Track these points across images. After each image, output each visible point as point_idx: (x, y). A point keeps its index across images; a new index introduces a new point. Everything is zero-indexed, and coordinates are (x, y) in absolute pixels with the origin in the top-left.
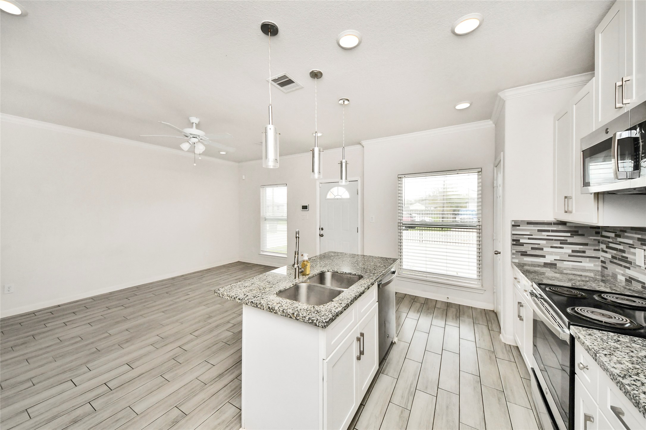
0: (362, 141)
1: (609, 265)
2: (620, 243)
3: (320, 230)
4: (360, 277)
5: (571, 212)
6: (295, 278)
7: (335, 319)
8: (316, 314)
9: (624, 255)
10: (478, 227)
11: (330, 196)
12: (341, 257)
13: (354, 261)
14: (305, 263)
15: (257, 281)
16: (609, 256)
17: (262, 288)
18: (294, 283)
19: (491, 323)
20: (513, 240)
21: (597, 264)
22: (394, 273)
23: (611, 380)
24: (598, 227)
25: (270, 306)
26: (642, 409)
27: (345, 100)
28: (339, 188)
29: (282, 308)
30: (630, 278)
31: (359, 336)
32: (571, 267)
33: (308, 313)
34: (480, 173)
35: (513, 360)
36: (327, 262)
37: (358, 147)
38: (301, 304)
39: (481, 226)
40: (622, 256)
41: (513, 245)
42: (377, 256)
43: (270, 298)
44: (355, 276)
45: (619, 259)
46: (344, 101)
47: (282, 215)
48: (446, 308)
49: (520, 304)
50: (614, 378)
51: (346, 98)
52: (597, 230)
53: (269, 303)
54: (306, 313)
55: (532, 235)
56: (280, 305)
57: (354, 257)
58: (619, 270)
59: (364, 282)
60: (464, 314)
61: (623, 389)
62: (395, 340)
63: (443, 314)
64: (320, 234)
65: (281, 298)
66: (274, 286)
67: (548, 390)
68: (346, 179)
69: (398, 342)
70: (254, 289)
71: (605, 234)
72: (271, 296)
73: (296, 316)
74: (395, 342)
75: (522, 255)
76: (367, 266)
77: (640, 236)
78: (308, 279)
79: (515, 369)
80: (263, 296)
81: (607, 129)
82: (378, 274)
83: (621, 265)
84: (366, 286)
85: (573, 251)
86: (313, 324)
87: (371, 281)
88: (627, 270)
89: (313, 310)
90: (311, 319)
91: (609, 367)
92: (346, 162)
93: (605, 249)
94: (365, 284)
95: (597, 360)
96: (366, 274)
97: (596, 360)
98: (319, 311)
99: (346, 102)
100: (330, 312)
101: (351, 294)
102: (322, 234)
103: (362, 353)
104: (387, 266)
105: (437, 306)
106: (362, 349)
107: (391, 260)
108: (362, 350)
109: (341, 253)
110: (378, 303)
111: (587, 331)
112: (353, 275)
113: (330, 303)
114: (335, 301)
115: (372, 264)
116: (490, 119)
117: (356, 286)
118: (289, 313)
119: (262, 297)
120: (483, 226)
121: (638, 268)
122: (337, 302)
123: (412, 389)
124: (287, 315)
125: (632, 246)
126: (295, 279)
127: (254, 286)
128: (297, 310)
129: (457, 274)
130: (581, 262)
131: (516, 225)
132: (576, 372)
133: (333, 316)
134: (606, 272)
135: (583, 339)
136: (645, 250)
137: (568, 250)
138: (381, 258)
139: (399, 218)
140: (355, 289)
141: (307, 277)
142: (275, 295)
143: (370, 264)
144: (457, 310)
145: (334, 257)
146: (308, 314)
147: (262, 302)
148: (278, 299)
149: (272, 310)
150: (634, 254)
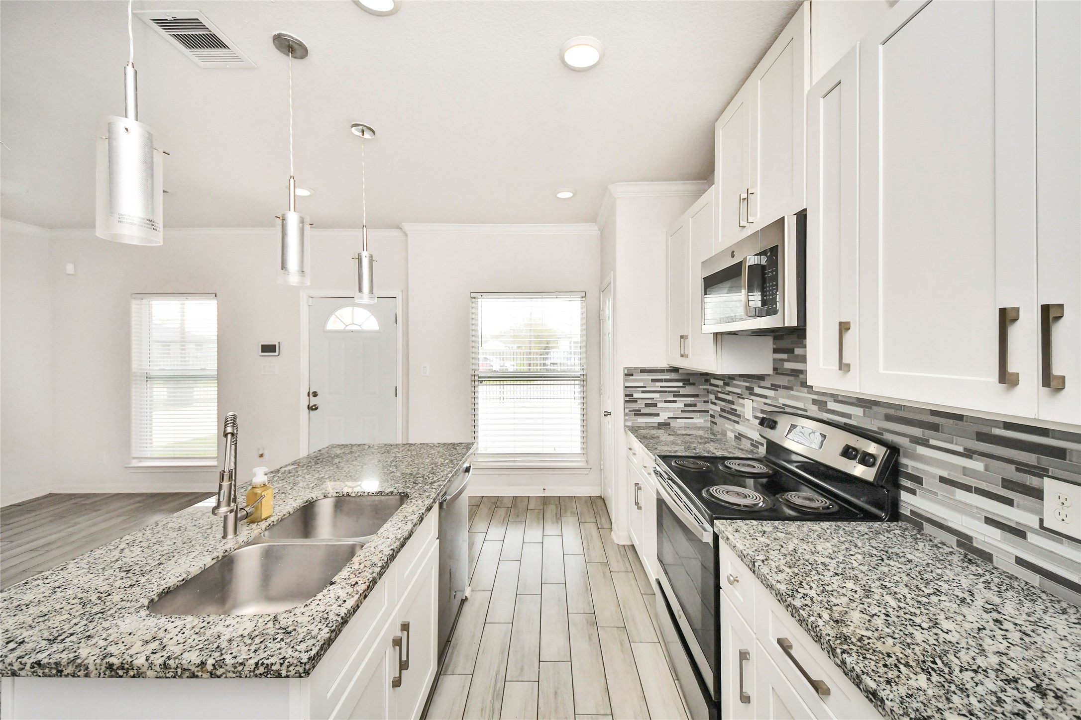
0: (403, 224)
1: (718, 420)
2: (729, 393)
3: (309, 395)
4: (404, 497)
5: (687, 356)
6: (224, 537)
7: (339, 634)
8: (282, 640)
9: (733, 407)
10: (582, 377)
11: (333, 324)
12: (359, 456)
13: (389, 461)
14: (258, 491)
15: (79, 573)
16: (718, 409)
17: (94, 598)
18: (218, 554)
19: (600, 516)
20: (627, 395)
21: (707, 419)
22: (467, 470)
23: (778, 602)
24: (707, 374)
25: (113, 660)
26: (826, 645)
27: (364, 128)
28: (356, 309)
29: (164, 653)
30: (739, 434)
31: (398, 633)
32: (684, 426)
33: (253, 648)
34: (584, 299)
35: (630, 569)
36: (325, 471)
37: (396, 233)
38: (234, 622)
39: (586, 375)
40: (732, 409)
41: (627, 401)
42: (436, 442)
43: (122, 629)
44: (392, 497)
45: (729, 413)
46: (363, 132)
47: (203, 367)
48: (542, 507)
49: (638, 487)
50: (782, 599)
51: (367, 125)
52: (706, 377)
53: (112, 649)
54: (247, 648)
55: (646, 387)
56: (155, 645)
57: (388, 452)
58: (728, 425)
59: (411, 510)
60: (566, 511)
61: (796, 615)
62: (468, 593)
63: (538, 519)
64: (309, 405)
65: (164, 619)
66: (143, 580)
67: (681, 612)
68: (371, 291)
69: (471, 595)
70: (58, 607)
71: (714, 381)
72: (127, 621)
73: (212, 668)
74: (466, 597)
75: (636, 415)
76: (416, 469)
77: (747, 384)
78: (266, 529)
79: (633, 582)
80: (91, 626)
81: (733, 252)
82: (439, 483)
83: (730, 419)
84: (415, 518)
85: (686, 405)
86: (269, 676)
87: (426, 503)
88: (736, 425)
89: (272, 631)
90: (263, 664)
91: (774, 583)
92: (371, 256)
93: (714, 401)
94: (413, 513)
95: (756, 572)
96: (416, 488)
97: (754, 572)
98: (289, 629)
99: (367, 135)
100: (323, 621)
101: (380, 548)
102: (315, 405)
103: (404, 666)
104: (455, 461)
105: (531, 507)
106: (404, 658)
107: (462, 448)
108: (406, 659)
109: (359, 445)
110: (438, 540)
111: (733, 525)
112: (387, 495)
113: (325, 591)
114: (339, 581)
115: (427, 461)
116: (595, 222)
117: (393, 522)
118: (185, 667)
119: (88, 634)
120: (588, 376)
121: (746, 422)
122: (343, 583)
123: (498, 685)
124: (179, 673)
125: (740, 396)
126: (224, 541)
127: (63, 594)
128: (218, 647)
129: (555, 450)
130: (693, 418)
131: (629, 374)
132: (721, 586)
133: (332, 632)
134: (715, 428)
135: (733, 541)
136: (753, 401)
137: (680, 403)
138: (445, 444)
139: (474, 367)
140: (392, 530)
141: (263, 525)
142: (143, 613)
143: (422, 463)
144: (557, 507)
145: (341, 457)
146: (255, 651)
147: (84, 652)
148: (153, 625)
149: (120, 672)
150: (743, 406)
